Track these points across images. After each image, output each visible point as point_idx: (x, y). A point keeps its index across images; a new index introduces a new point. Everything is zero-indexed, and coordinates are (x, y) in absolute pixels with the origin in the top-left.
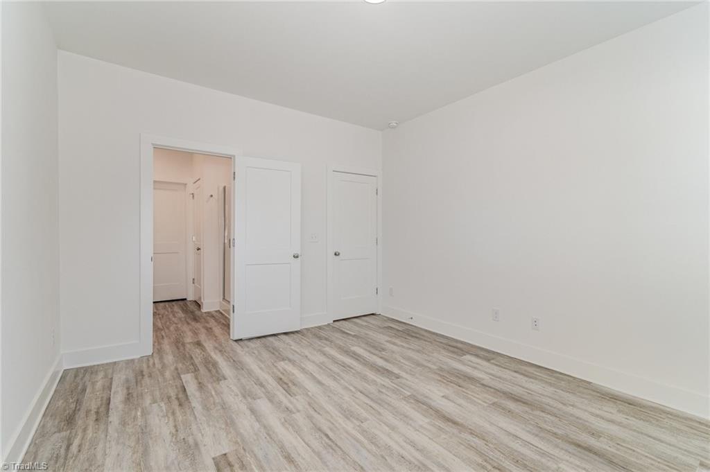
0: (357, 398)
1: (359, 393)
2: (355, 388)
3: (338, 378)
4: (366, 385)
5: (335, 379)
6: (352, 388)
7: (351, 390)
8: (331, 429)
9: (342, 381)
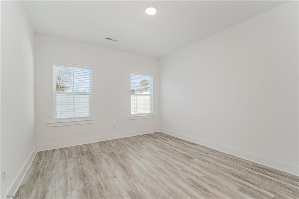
0: (157, 177)
1: (156, 180)
2: (158, 183)
3: (169, 191)
4: (152, 185)
5: (171, 190)
6: (160, 183)
7: (161, 182)
8: (166, 165)
9: (166, 188)
